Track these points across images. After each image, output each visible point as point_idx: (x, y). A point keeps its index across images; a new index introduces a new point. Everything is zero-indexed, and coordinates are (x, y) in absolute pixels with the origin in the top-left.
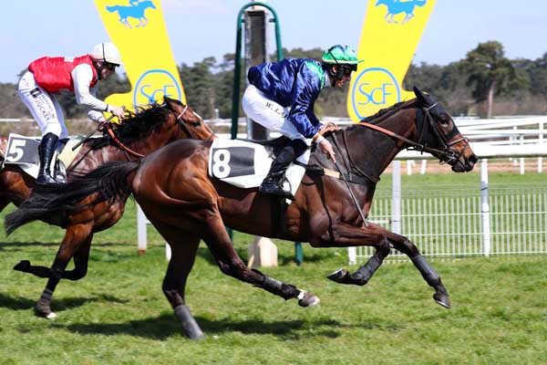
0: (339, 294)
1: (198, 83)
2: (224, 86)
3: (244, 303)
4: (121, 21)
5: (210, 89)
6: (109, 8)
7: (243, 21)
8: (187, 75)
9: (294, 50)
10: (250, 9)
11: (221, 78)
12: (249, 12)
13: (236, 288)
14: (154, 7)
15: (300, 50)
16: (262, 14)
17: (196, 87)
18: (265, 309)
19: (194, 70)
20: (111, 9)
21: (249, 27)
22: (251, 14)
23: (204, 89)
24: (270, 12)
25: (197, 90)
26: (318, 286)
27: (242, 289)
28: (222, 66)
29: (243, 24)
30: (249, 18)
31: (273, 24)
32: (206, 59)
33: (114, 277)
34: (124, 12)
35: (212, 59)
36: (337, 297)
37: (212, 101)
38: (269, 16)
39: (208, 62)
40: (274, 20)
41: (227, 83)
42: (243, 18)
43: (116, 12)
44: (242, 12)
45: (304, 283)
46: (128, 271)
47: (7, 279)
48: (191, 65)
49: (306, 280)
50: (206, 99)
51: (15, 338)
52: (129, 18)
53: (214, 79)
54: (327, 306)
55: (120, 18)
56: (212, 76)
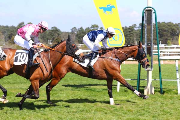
0: (174, 104)
1: (130, 33)
2: (139, 34)
3: (142, 107)
4: (104, 12)
5: (134, 35)
6: (100, 8)
7: (144, 13)
8: (127, 30)
9: (162, 22)
10: (147, 9)
11: (138, 31)
12: (146, 10)
13: (140, 101)
14: (115, 8)
15: (164, 22)
16: (150, 10)
17: (130, 34)
18: (149, 109)
19: (129, 29)
20: (101, 8)
21: (146, 15)
22: (147, 10)
23: (132, 35)
24: (153, 10)
25: (130, 35)
26: (167, 101)
27: (142, 102)
28: (138, 27)
29: (144, 14)
30: (146, 12)
31: (154, 14)
32: (133, 25)
33: (100, 97)
34: (105, 9)
35: (135, 25)
36: (173, 105)
37: (135, 39)
38: (153, 11)
39: (134, 26)
40: (155, 13)
41: (140, 33)
42: (144, 12)
43: (103, 9)
44: (144, 10)
45: (163, 100)
46: (105, 95)
47: (64, 97)
48: (128, 27)
49: (163, 99)
50: (133, 38)
51: (65, 117)
52: (107, 11)
53: (136, 32)
54: (170, 108)
55: (103, 11)
56: (135, 30)
